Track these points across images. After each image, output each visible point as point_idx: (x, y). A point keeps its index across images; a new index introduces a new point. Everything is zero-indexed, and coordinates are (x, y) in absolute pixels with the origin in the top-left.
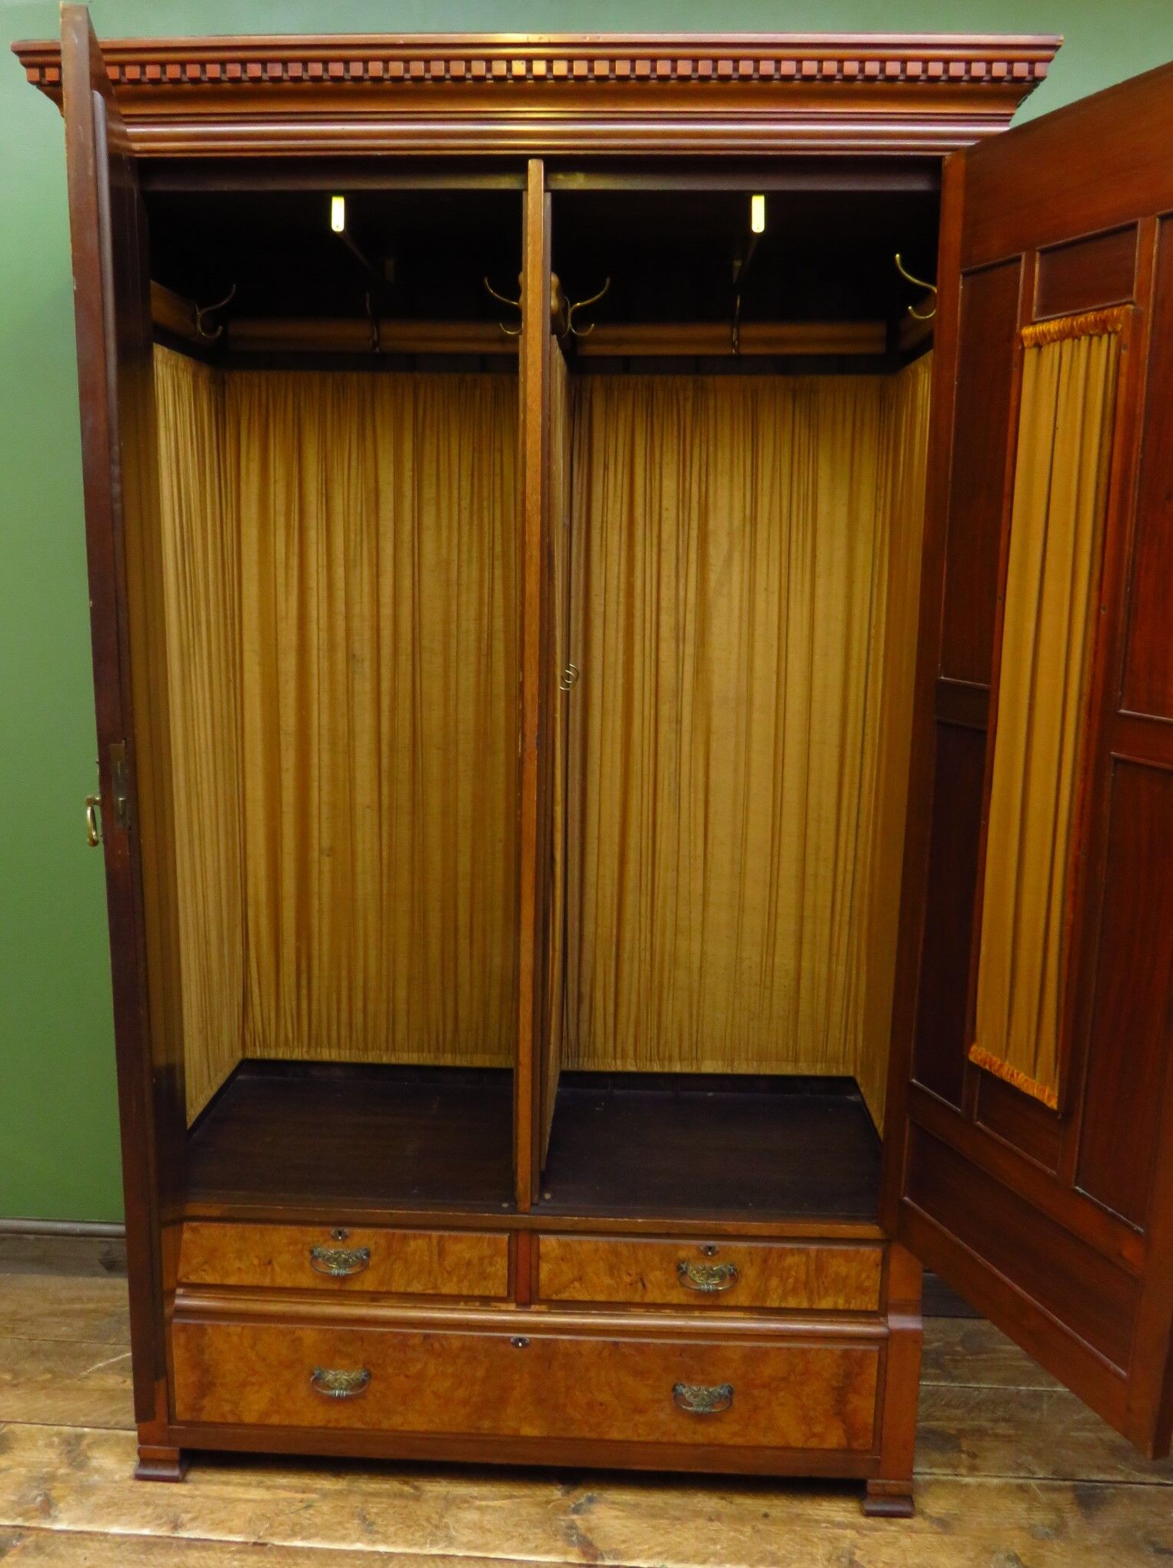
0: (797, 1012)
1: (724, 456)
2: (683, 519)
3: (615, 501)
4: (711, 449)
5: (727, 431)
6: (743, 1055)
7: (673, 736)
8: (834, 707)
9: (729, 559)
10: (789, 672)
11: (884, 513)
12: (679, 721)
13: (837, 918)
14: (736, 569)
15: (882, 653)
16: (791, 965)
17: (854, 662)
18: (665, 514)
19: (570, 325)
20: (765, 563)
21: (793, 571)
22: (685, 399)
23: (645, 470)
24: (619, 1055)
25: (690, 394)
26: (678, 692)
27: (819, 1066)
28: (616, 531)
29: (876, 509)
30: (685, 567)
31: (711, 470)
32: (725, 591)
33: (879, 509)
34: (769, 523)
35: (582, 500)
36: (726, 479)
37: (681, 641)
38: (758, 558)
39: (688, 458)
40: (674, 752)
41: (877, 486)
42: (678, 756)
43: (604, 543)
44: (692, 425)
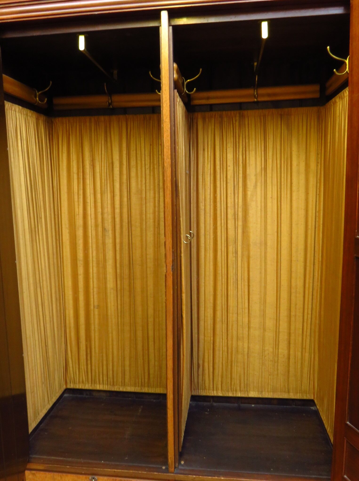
0: (289, 372)
1: (252, 143)
2: (236, 169)
3: (208, 164)
4: (247, 141)
5: (253, 133)
6: (266, 390)
7: (234, 259)
8: (301, 247)
9: (256, 186)
10: (282, 231)
11: (321, 164)
12: (236, 252)
13: (305, 333)
14: (259, 189)
15: (321, 222)
16: (286, 352)
17: (310, 227)
18: (228, 168)
19: (185, 89)
20: (271, 186)
21: (282, 190)
22: (236, 121)
23: (220, 150)
24: (215, 389)
25: (238, 118)
26: (236, 241)
27: (298, 394)
28: (209, 176)
29: (317, 163)
30: (237, 190)
31: (247, 149)
32: (254, 199)
33: (319, 163)
34: (272, 170)
35: (194, 164)
36: (253, 153)
37: (237, 220)
38: (268, 184)
39: (238, 145)
40: (235, 265)
41: (317, 153)
42: (236, 267)
43: (204, 181)
44: (239, 131)
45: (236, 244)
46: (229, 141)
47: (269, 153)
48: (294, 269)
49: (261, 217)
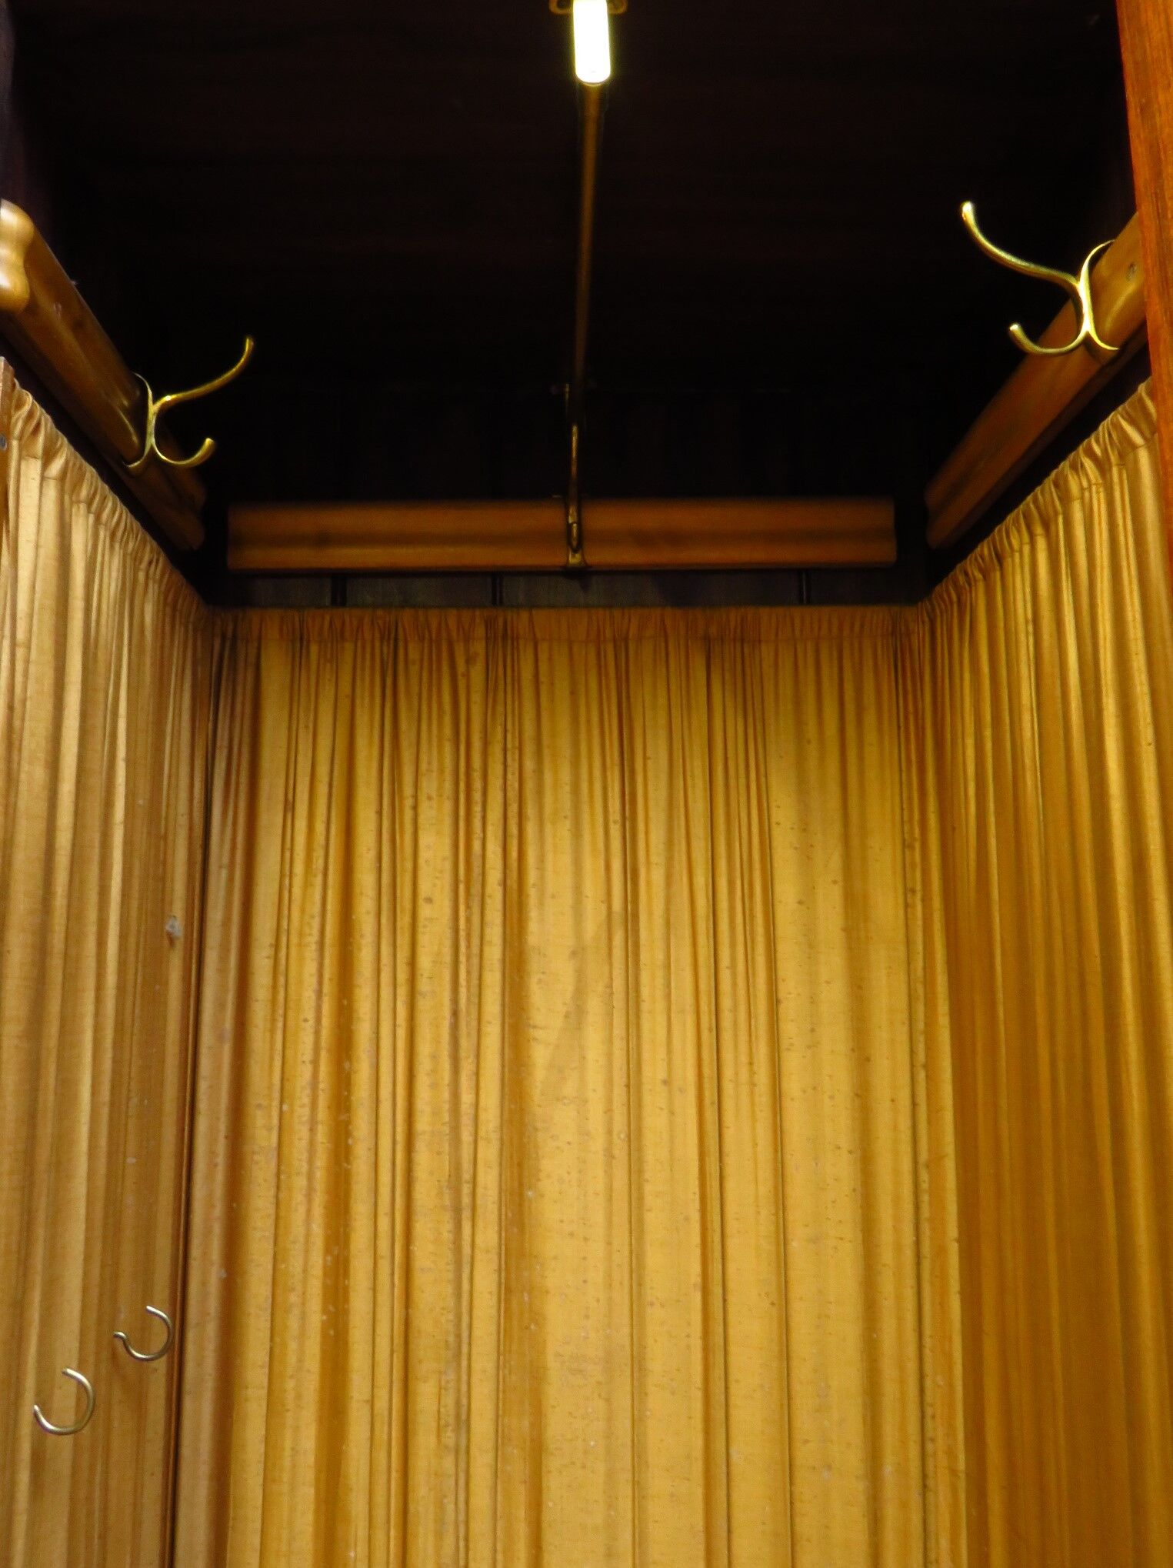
1: (558, 778)
2: (468, 920)
3: (307, 885)
4: (529, 765)
5: (564, 724)
7: (448, 1463)
8: (847, 1377)
9: (577, 1015)
10: (731, 1285)
11: (926, 900)
12: (463, 1422)
14: (593, 1037)
15: (952, 1231)
17: (886, 1255)
18: (425, 911)
20: (661, 1020)
21: (727, 1036)
22: (469, 661)
23: (380, 813)
25: (479, 647)
26: (458, 1351)
28: (311, 952)
29: (909, 891)
30: (474, 1033)
31: (530, 811)
32: (569, 1088)
33: (913, 891)
34: (668, 924)
35: (231, 879)
36: (565, 828)
37: (466, 1214)
38: (645, 1007)
39: (477, 784)
40: (450, 1508)
41: (904, 841)
42: (462, 1517)
43: (282, 980)
44: (486, 714)
45: (459, 1365)
46: (429, 763)
47: (647, 833)
48: (807, 1526)
49: (610, 1199)
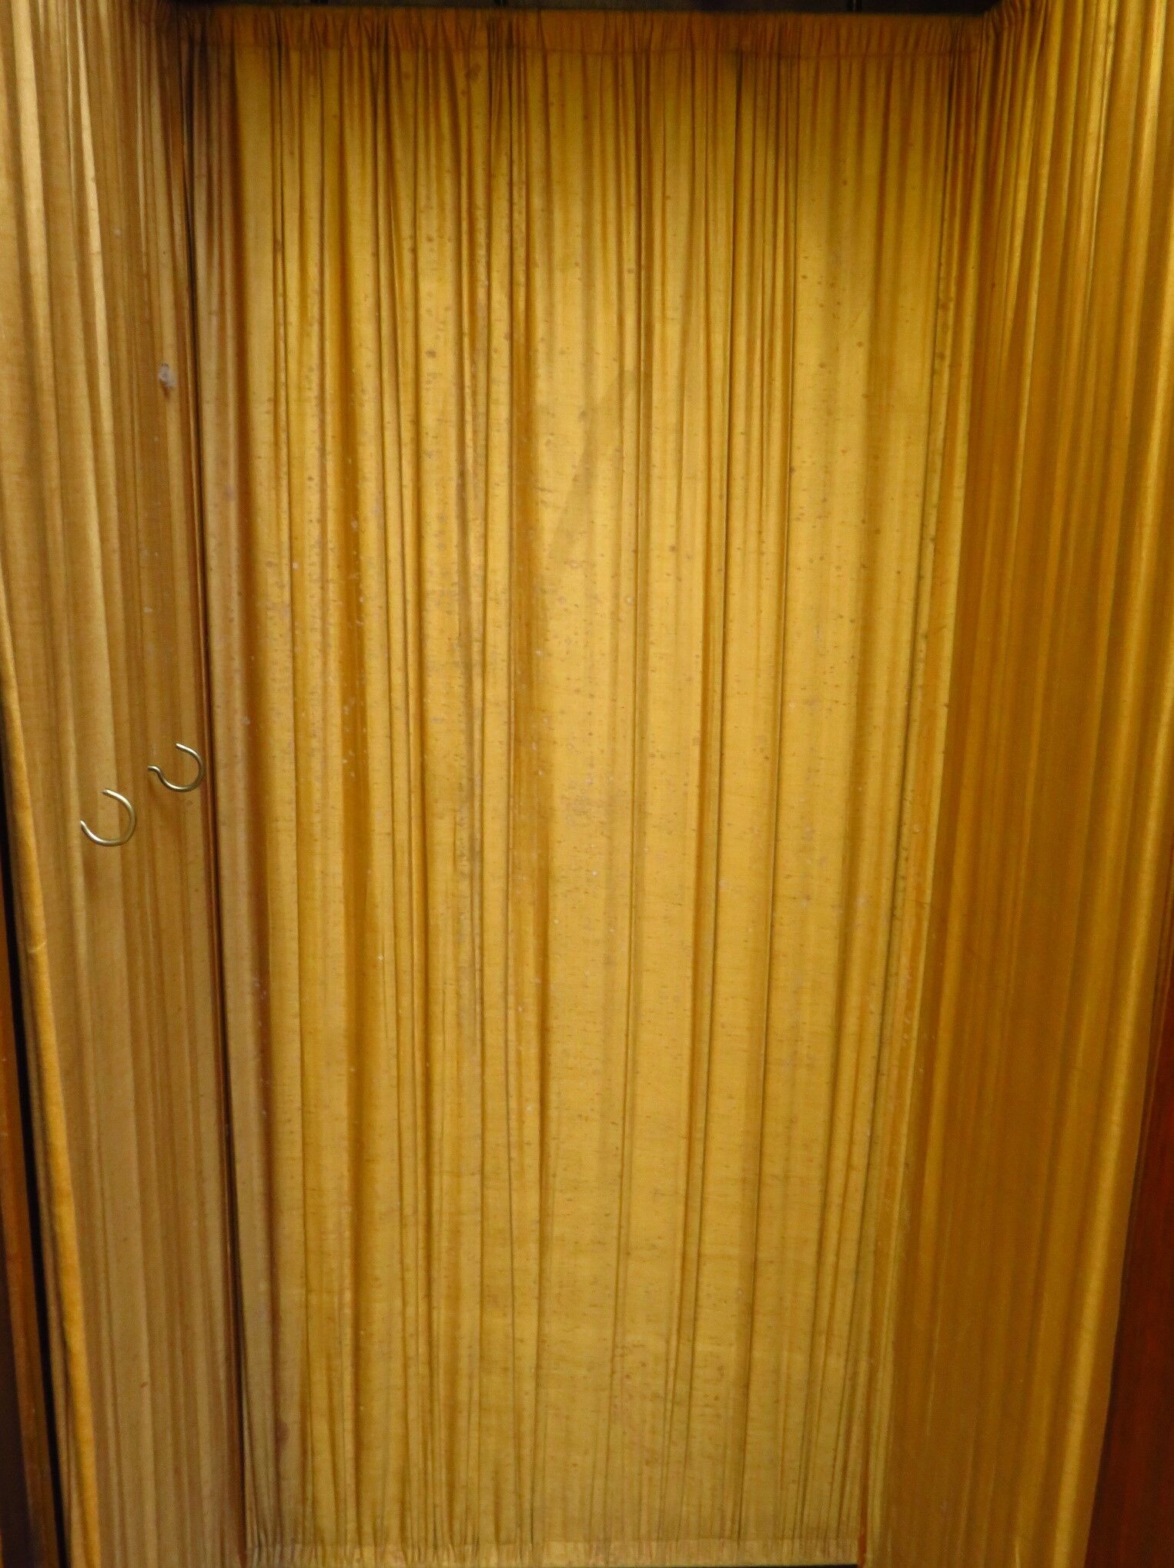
0: (742, 1445)
1: (569, 218)
2: (474, 377)
3: (303, 334)
4: (537, 202)
5: (576, 157)
6: (629, 1530)
7: (464, 886)
8: (831, 823)
9: (585, 480)
10: (728, 741)
11: (955, 366)
12: (477, 853)
13: (830, 1258)
14: (602, 501)
15: (944, 696)
16: (731, 1354)
17: (878, 717)
18: (428, 365)
20: (672, 484)
21: (737, 504)
22: (470, 75)
23: (376, 255)
24: (368, 1538)
25: (481, 59)
26: (471, 791)
27: (786, 1545)
28: (311, 409)
29: (937, 355)
30: (481, 496)
31: (538, 256)
32: (578, 552)
33: (942, 357)
34: (682, 387)
35: (222, 328)
36: (576, 275)
37: (477, 671)
38: (656, 472)
39: (481, 225)
40: (466, 923)
41: (938, 300)
42: (477, 930)
43: (283, 436)
44: (489, 141)
45: (472, 806)
46: (428, 198)
47: (663, 284)
48: (783, 944)
49: (615, 660)
